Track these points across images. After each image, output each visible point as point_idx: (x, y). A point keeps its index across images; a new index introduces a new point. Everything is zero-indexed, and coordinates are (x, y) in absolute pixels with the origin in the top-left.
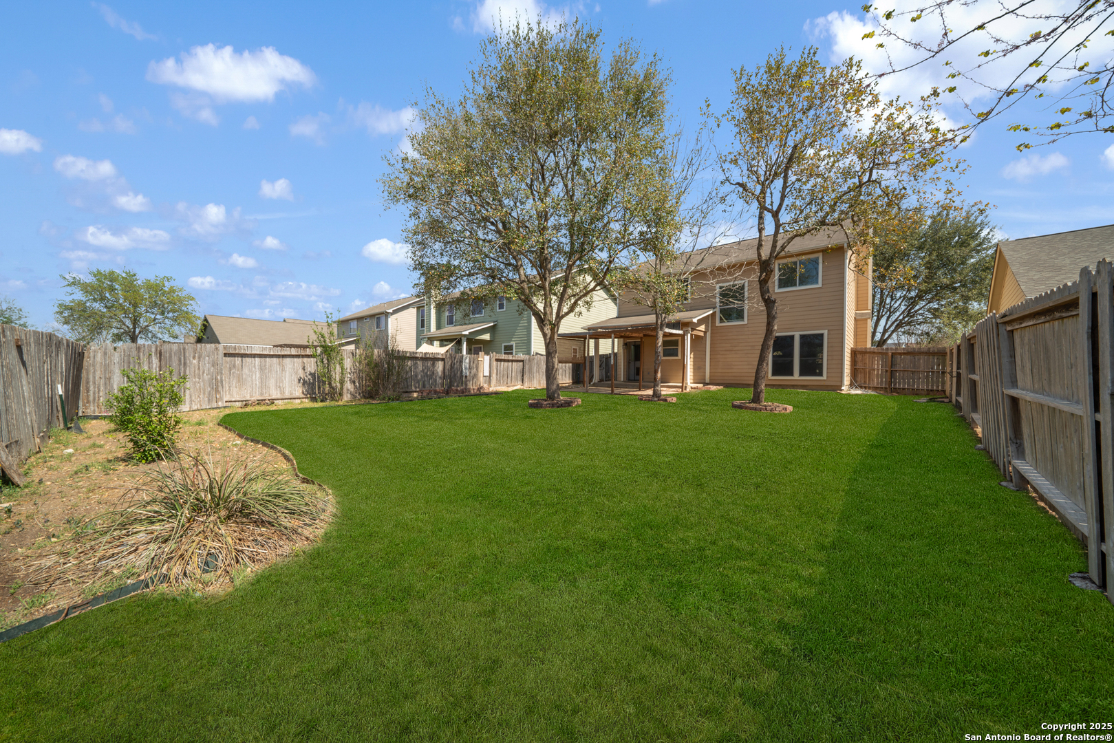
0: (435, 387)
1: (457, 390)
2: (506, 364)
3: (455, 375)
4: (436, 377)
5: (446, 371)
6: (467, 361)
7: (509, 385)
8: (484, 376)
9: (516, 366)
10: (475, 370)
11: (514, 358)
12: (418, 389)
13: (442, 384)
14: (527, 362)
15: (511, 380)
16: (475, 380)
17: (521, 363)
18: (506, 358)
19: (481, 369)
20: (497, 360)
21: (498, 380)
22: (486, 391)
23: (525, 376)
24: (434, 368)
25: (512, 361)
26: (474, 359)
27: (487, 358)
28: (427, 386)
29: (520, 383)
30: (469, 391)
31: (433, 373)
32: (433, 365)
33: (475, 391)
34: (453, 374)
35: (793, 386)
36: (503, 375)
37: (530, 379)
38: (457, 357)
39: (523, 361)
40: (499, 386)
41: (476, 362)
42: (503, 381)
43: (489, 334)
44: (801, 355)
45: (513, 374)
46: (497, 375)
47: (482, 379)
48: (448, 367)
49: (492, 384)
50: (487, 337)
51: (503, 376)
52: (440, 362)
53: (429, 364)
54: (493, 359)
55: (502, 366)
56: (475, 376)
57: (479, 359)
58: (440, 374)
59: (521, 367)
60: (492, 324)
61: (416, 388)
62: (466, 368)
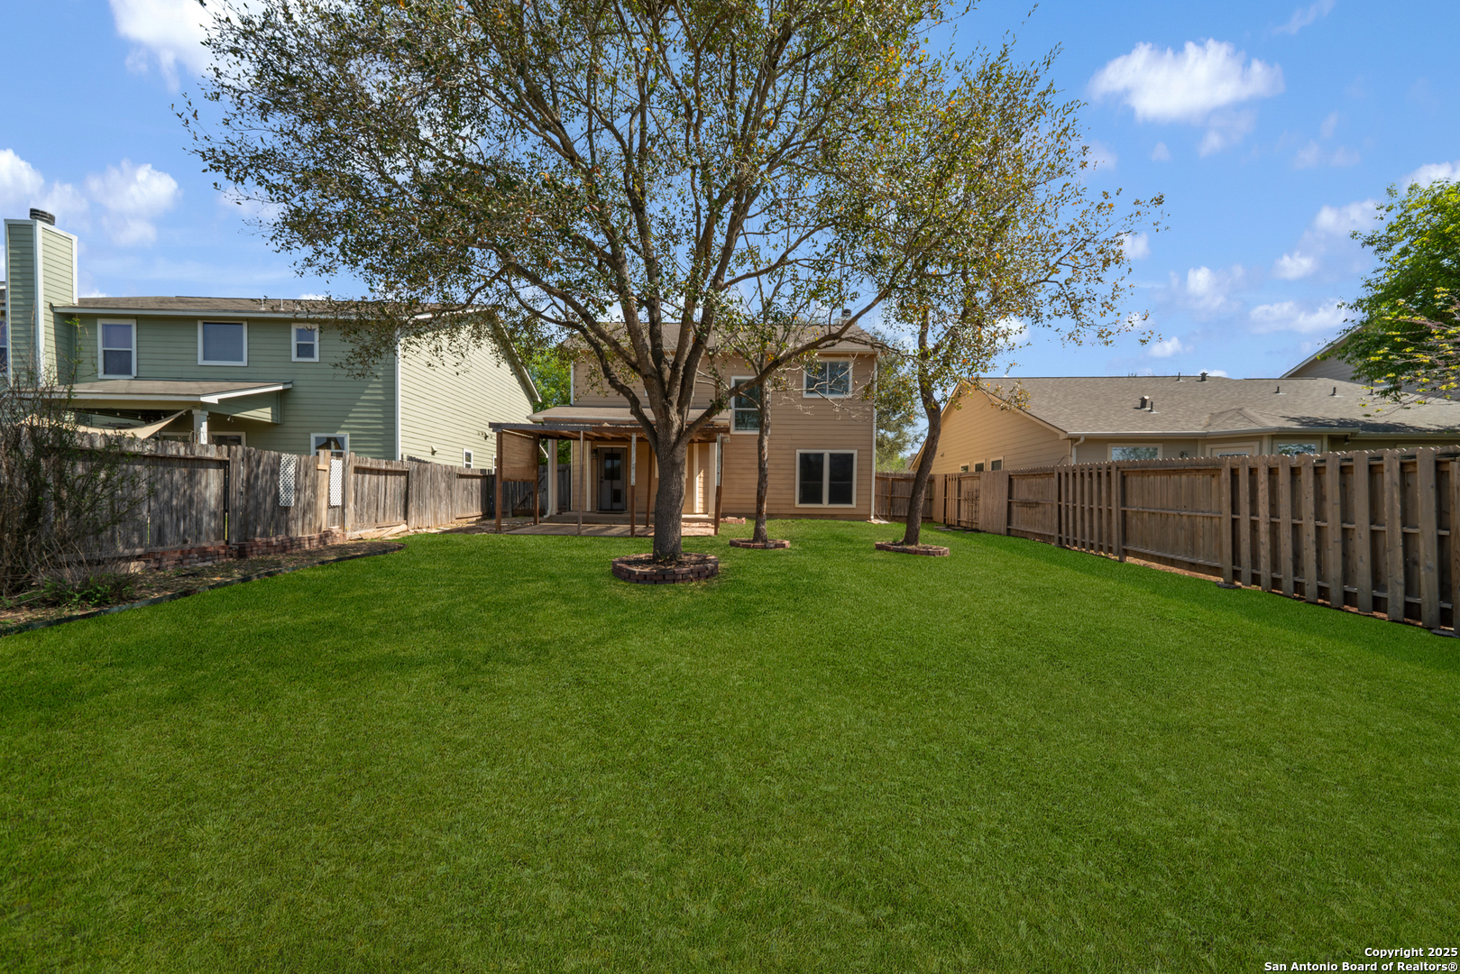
0: (197, 539)
1: (269, 544)
2: (374, 478)
3: (258, 505)
4: (200, 512)
5: (233, 495)
6: (291, 470)
7: (380, 524)
8: (330, 507)
9: (395, 483)
10: (309, 492)
11: (389, 468)
12: (139, 551)
13: (219, 534)
14: (415, 475)
15: (384, 515)
16: (309, 516)
17: (403, 478)
18: (374, 466)
19: (323, 490)
20: (358, 470)
21: (359, 515)
22: (338, 542)
23: (410, 506)
24: (192, 487)
25: (386, 473)
26: (306, 466)
27: (337, 464)
28: (170, 538)
29: (400, 519)
30: (300, 546)
31: (191, 501)
32: (191, 479)
33: (315, 543)
34: (252, 502)
35: (822, 516)
36: (369, 504)
37: (420, 512)
38: (265, 459)
39: (406, 473)
40: (362, 527)
41: (311, 473)
42: (369, 517)
43: (269, 410)
44: (832, 478)
45: (388, 501)
46: (356, 503)
47: (324, 515)
48: (238, 484)
49: (348, 525)
50: (264, 414)
51: (369, 508)
52: (212, 471)
53: (177, 476)
54: (351, 469)
55: (366, 485)
56: (310, 507)
57: (320, 467)
58: (213, 503)
59: (403, 486)
60: (281, 388)
61: (128, 544)
62: (287, 489)
